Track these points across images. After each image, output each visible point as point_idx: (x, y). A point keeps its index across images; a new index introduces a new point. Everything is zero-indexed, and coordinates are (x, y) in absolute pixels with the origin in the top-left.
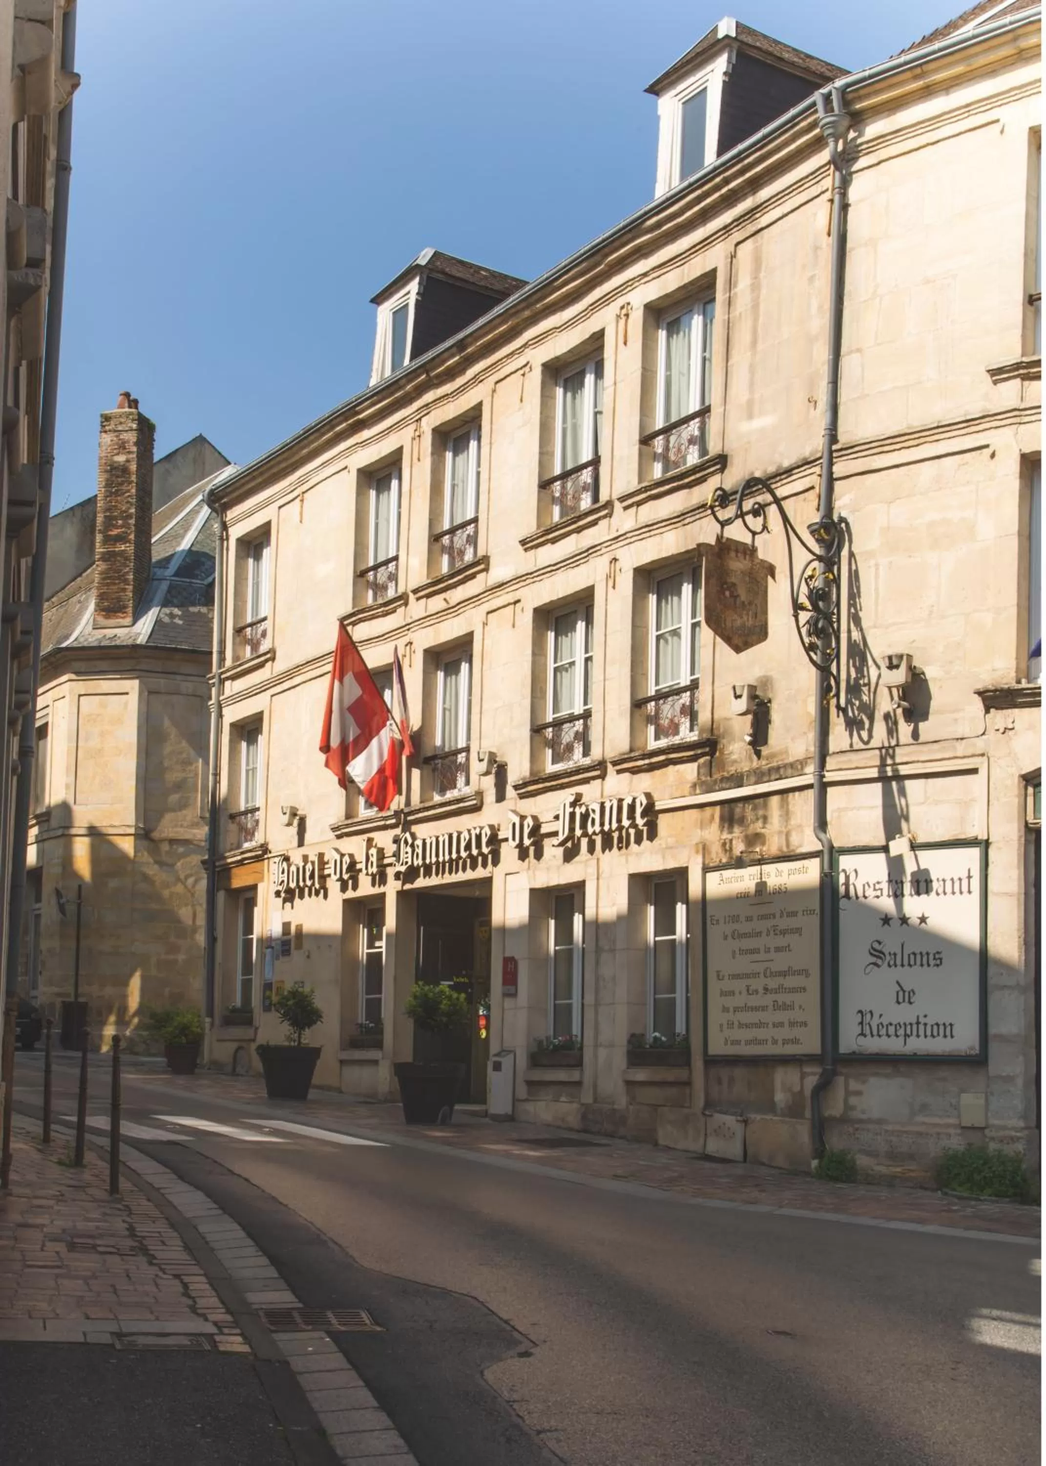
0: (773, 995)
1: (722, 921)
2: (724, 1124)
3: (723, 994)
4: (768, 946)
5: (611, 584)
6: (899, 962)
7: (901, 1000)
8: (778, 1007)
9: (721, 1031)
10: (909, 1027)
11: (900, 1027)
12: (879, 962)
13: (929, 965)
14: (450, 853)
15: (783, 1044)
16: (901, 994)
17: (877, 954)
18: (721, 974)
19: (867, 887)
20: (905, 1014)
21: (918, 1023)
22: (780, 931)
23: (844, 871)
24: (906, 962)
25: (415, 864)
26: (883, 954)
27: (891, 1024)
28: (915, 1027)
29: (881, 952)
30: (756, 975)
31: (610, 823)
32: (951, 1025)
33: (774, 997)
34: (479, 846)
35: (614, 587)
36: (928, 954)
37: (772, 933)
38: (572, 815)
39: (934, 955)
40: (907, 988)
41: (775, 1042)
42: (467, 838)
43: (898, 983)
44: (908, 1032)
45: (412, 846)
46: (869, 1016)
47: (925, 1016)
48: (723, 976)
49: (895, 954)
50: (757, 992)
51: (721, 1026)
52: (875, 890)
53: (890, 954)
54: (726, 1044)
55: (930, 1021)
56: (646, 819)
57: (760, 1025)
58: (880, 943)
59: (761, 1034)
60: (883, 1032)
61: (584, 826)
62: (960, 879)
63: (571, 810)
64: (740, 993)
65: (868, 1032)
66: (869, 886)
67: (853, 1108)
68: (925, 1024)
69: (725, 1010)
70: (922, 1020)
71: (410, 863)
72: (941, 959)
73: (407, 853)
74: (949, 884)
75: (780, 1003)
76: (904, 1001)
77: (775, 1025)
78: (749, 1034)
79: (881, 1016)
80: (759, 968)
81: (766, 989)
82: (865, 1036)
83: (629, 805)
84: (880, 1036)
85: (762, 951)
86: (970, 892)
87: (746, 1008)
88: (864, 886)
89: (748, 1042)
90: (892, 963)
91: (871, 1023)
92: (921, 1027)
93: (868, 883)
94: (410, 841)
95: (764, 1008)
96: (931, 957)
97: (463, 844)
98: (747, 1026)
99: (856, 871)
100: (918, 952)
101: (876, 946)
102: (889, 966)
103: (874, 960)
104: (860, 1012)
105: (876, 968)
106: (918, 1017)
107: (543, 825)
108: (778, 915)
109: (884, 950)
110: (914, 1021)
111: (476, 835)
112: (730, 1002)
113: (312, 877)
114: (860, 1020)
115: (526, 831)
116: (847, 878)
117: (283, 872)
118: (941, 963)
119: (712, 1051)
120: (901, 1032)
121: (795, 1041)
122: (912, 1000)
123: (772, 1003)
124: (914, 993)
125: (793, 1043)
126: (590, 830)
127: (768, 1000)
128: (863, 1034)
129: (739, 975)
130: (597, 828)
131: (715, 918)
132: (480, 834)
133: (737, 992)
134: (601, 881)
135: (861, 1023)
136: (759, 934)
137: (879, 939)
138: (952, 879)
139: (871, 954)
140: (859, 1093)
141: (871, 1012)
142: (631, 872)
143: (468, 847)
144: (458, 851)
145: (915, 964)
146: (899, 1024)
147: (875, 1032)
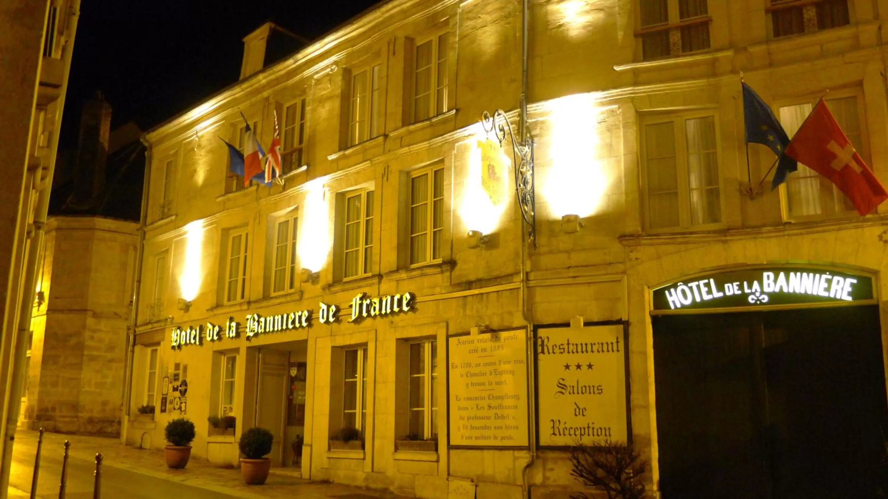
0: (494, 410)
1: (459, 366)
2: (461, 486)
3: (460, 408)
4: (490, 381)
5: (385, 178)
6: (576, 391)
7: (577, 413)
8: (497, 417)
9: (459, 430)
10: (583, 430)
12: (563, 391)
13: (594, 393)
14: (282, 326)
15: (502, 439)
16: (577, 410)
17: (562, 386)
18: (459, 397)
19: (555, 347)
20: (580, 422)
21: (588, 427)
22: (499, 372)
23: (541, 338)
24: (580, 391)
25: (260, 331)
26: (566, 386)
27: (572, 428)
28: (586, 430)
29: (564, 385)
30: (483, 398)
31: (386, 310)
32: (609, 429)
33: (497, 411)
34: (300, 322)
35: (387, 180)
36: (593, 387)
37: (493, 373)
38: (361, 305)
39: (598, 387)
40: (582, 407)
41: (495, 438)
42: (293, 317)
43: (575, 403)
44: (583, 433)
45: (258, 322)
46: (558, 423)
47: (593, 423)
48: (461, 399)
49: (573, 387)
50: (483, 408)
51: (459, 427)
52: (560, 349)
53: (570, 386)
54: (462, 439)
55: (596, 426)
56: (409, 307)
57: (485, 428)
58: (563, 380)
59: (486, 433)
60: (567, 432)
61: (368, 311)
62: (612, 343)
63: (360, 302)
64: (472, 408)
65: (557, 432)
66: (556, 347)
67: (548, 478)
68: (593, 428)
69: (462, 418)
70: (591, 425)
71: (256, 331)
72: (601, 390)
73: (254, 325)
74: (605, 346)
75: (499, 415)
76: (579, 414)
77: (495, 428)
78: (478, 433)
79: (565, 423)
80: (485, 394)
81: (490, 406)
82: (556, 435)
83: (398, 299)
84: (565, 435)
85: (487, 384)
86: (618, 351)
87: (476, 418)
88: (553, 346)
89: (477, 438)
90: (571, 392)
91: (559, 427)
92: (591, 430)
93: (555, 345)
94: (256, 318)
95: (488, 418)
96: (596, 389)
97: (290, 321)
98: (477, 428)
99: (548, 338)
100: (587, 385)
101: (561, 382)
103: (560, 390)
104: (553, 420)
105: (561, 394)
106: (588, 424)
107: (342, 311)
108: (497, 363)
109: (566, 384)
110: (586, 426)
111: (299, 315)
112: (464, 413)
113: (195, 338)
114: (552, 426)
115: (331, 314)
116: (543, 342)
117: (177, 335)
118: (602, 392)
119: (452, 443)
120: (578, 433)
121: (510, 438)
122: (584, 414)
123: (494, 415)
124: (586, 410)
125: (508, 439)
126: (373, 313)
127: (492, 413)
128: (554, 434)
129: (470, 398)
130: (377, 312)
131: (455, 364)
132: (301, 315)
133: (470, 408)
134: (377, 342)
135: (553, 427)
136: (484, 374)
137: (562, 377)
138: (607, 343)
139: (558, 386)
140: (552, 470)
141: (559, 421)
142: (398, 337)
143: (293, 322)
144: (287, 325)
145: (586, 392)
146: (577, 428)
147: (562, 432)
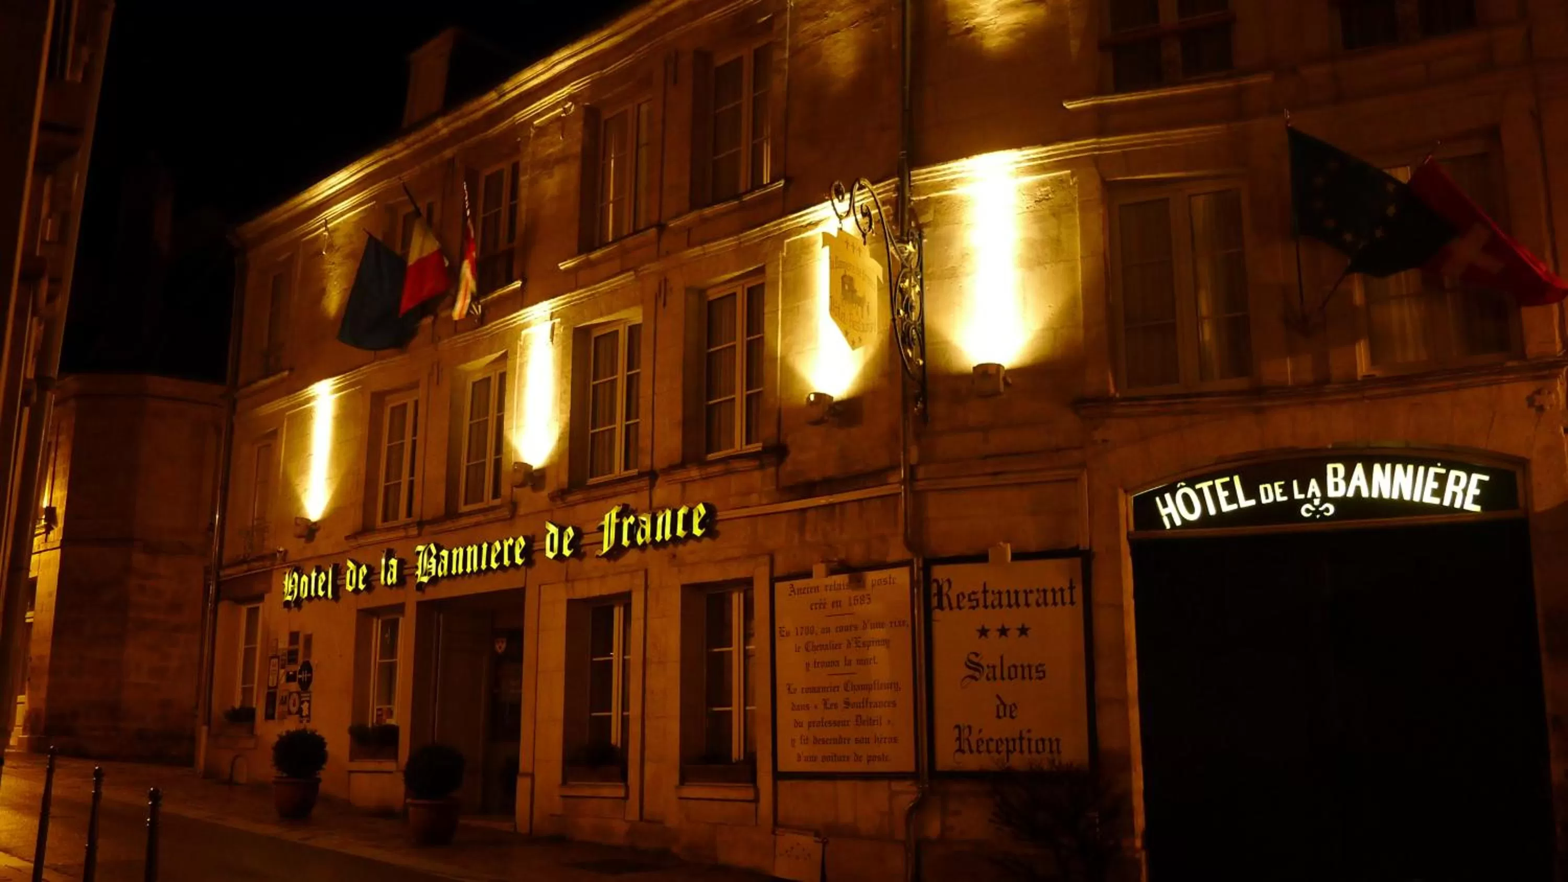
0: (856, 709)
1: (793, 633)
2: (798, 844)
3: (795, 708)
4: (848, 658)
5: (661, 303)
6: (998, 674)
7: (1001, 714)
8: (860, 721)
9: (793, 746)
10: (1011, 743)
11: (1002, 742)
12: (977, 674)
13: (1031, 678)
14: (480, 564)
15: (868, 761)
16: (1001, 708)
17: (974, 666)
18: (792, 687)
19: (961, 598)
20: (1007, 729)
21: (1021, 738)
22: (864, 644)
23: (936, 581)
24: (1006, 674)
25: (440, 575)
26: (981, 666)
27: (992, 740)
28: (1018, 742)
29: (978, 664)
30: (835, 689)
31: (663, 534)
32: (1057, 739)
33: (860, 711)
34: (511, 557)
35: (665, 304)
36: (1030, 667)
37: (854, 645)
38: (619, 526)
39: (1037, 667)
40: (1009, 702)
41: (858, 758)
42: (499, 548)
43: (998, 697)
44: (1011, 748)
45: (438, 557)
46: (967, 731)
47: (1029, 731)
48: (796, 689)
49: (994, 667)
50: (835, 706)
51: (793, 741)
52: (970, 600)
53: (988, 666)
54: (799, 760)
55: (1035, 736)
56: (704, 530)
57: (840, 740)
58: (977, 655)
59: (841, 749)
60: (983, 748)
61: (632, 537)
62: (1062, 590)
63: (618, 521)
64: (816, 707)
65: (966, 748)
66: (964, 597)
67: (951, 829)
68: (1029, 740)
69: (798, 724)
70: (1025, 734)
71: (434, 574)
72: (1044, 672)
73: (430, 564)
74: (1050, 595)
75: (864, 718)
76: (1005, 715)
77: (857, 741)
78: (827, 750)
79: (980, 731)
80: (839, 681)
81: (847, 703)
82: (963, 752)
83: (685, 516)
84: (979, 752)
85: (842, 663)
86: (1072, 603)
87: (823, 723)
88: (958, 596)
89: (825, 759)
90: (991, 675)
91: (970, 739)
92: (1025, 743)
93: (962, 594)
95: (844, 723)
96: (1033, 671)
97: (494, 555)
98: (824, 742)
99: (949, 581)
100: (1018, 664)
101: (973, 658)
102: (988, 679)
103: (971, 672)
104: (958, 727)
105: (973, 681)
106: (1021, 732)
107: (585, 537)
108: (860, 627)
109: (982, 663)
110: (1017, 736)
111: (509, 546)
112: (803, 716)
114: (957, 736)
115: (566, 542)
116: (940, 588)
117: (293, 583)
118: (1044, 676)
119: (781, 768)
120: (1003, 748)
121: (883, 758)
122: (1014, 714)
123: (855, 718)
124: (1016, 707)
125: (880, 760)
126: (640, 540)
127: (850, 714)
128: (960, 750)
129: (814, 688)
130: (648, 538)
131: (786, 630)
132: (514, 545)
133: (812, 707)
134: (649, 591)
135: (959, 739)
136: (837, 646)
137: (974, 650)
138: (1053, 590)
139: (966, 666)
140: (957, 813)
141: (970, 727)
142: (686, 582)
143: (499, 558)
144: (488, 562)
145: (1016, 676)
146: (1001, 739)
147: (974, 748)
